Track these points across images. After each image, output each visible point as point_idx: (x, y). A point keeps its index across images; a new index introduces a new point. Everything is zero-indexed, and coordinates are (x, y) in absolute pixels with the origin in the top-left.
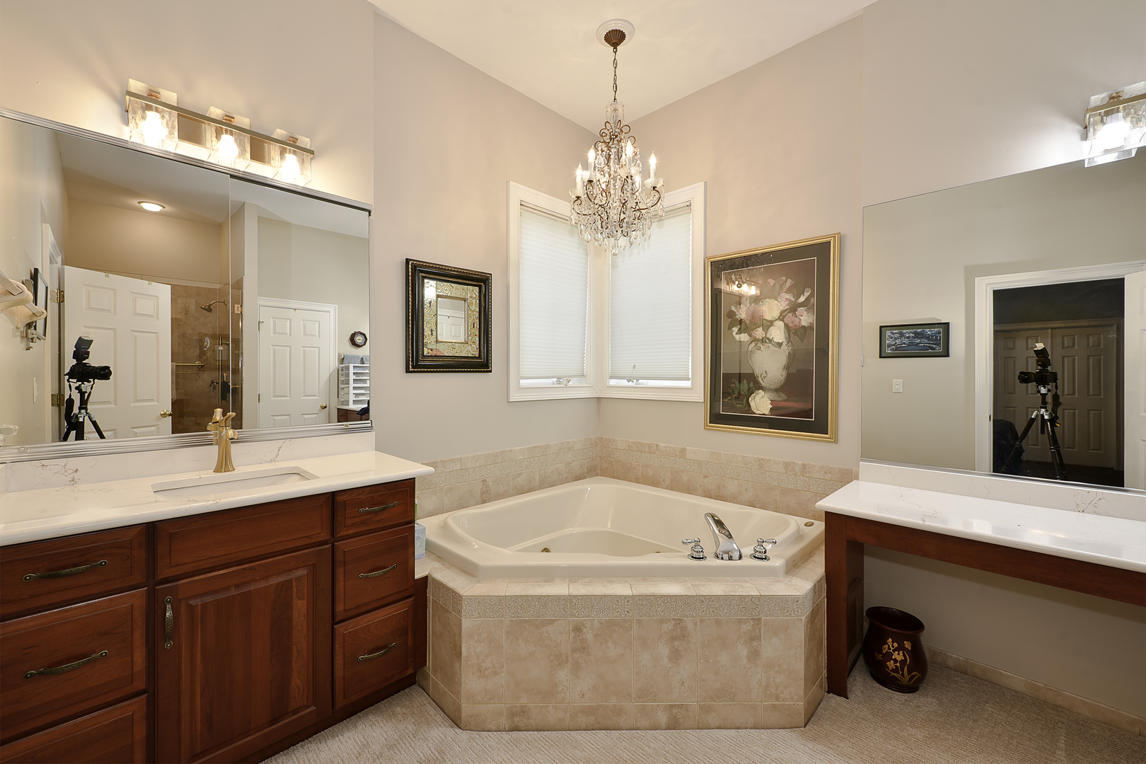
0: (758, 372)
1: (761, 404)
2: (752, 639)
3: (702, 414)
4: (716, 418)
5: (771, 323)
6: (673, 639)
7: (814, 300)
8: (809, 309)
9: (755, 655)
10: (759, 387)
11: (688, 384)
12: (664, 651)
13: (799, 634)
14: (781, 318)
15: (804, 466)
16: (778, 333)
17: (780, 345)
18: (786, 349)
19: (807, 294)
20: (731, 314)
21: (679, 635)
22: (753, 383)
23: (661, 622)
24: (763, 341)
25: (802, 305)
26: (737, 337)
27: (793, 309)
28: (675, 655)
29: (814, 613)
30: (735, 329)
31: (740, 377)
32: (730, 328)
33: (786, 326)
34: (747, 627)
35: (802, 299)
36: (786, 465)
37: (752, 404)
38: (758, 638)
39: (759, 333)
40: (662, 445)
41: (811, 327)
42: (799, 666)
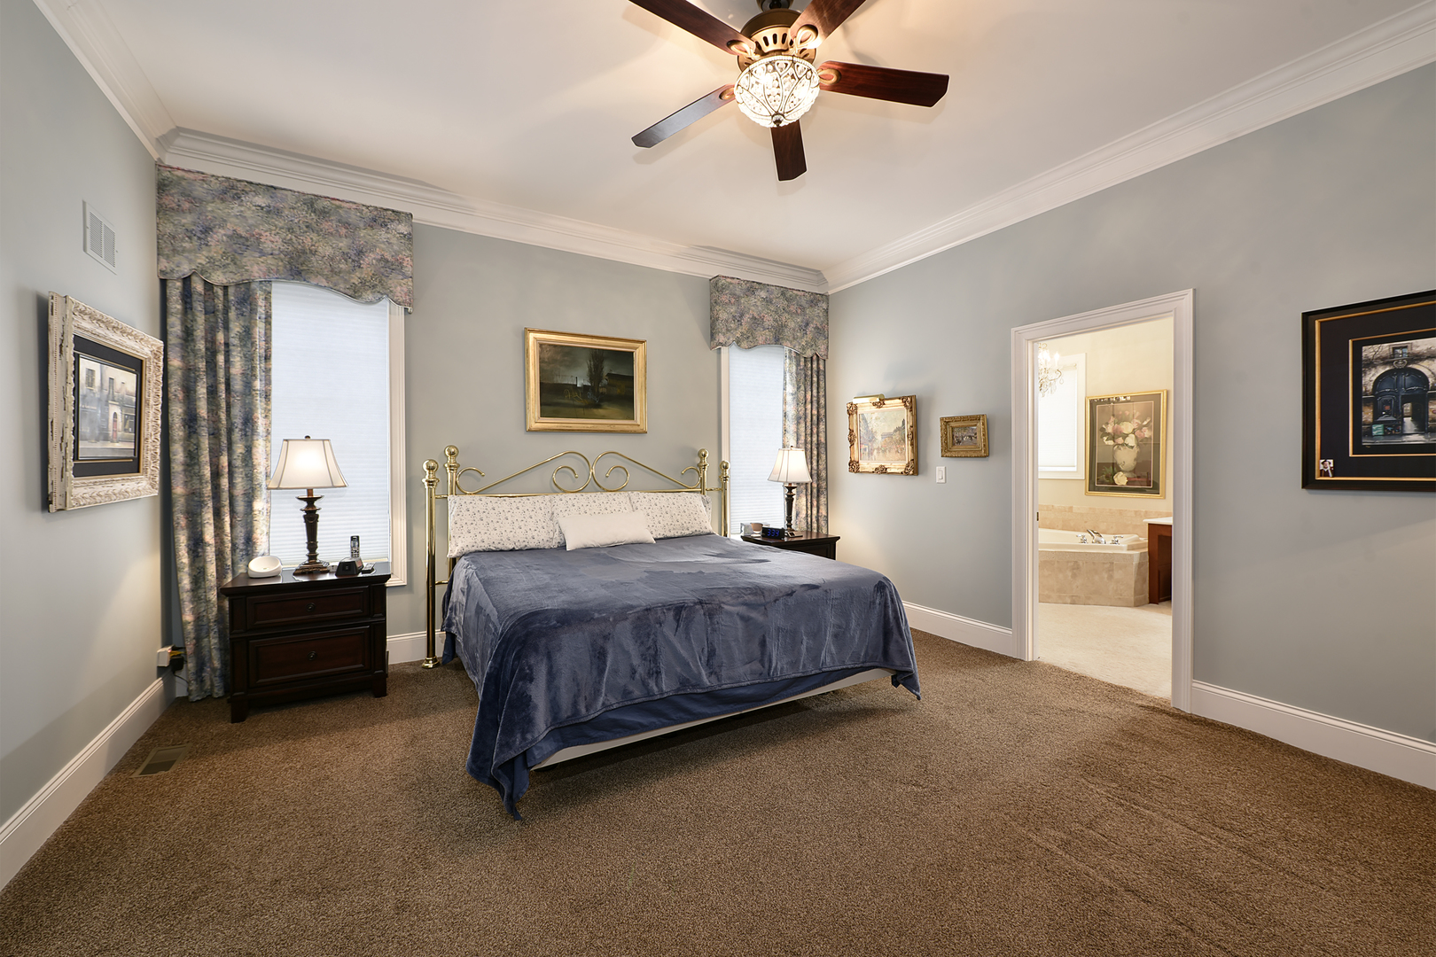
0: (1119, 462)
1: (1121, 479)
2: (1110, 571)
3: (1084, 485)
4: (1092, 487)
5: (1127, 435)
6: (1073, 569)
7: (1152, 424)
8: (1150, 429)
9: (1111, 577)
10: (1120, 470)
11: (1075, 469)
12: (1070, 574)
13: (1133, 569)
14: (1133, 432)
15: (1146, 512)
16: (1131, 441)
17: (1132, 447)
18: (1136, 450)
19: (1148, 420)
20: (1103, 430)
21: (1076, 568)
22: (1115, 468)
23: (1068, 562)
24: (1122, 445)
25: (1145, 426)
26: (1106, 443)
27: (1140, 428)
28: (1074, 576)
29: (1140, 565)
30: (1105, 438)
31: (1107, 465)
32: (1102, 437)
33: (1136, 437)
34: (1108, 565)
35: (1145, 423)
36: (1136, 512)
37: (1116, 480)
38: (1113, 570)
39: (1120, 440)
40: (1056, 505)
41: (1150, 438)
42: (1132, 583)
